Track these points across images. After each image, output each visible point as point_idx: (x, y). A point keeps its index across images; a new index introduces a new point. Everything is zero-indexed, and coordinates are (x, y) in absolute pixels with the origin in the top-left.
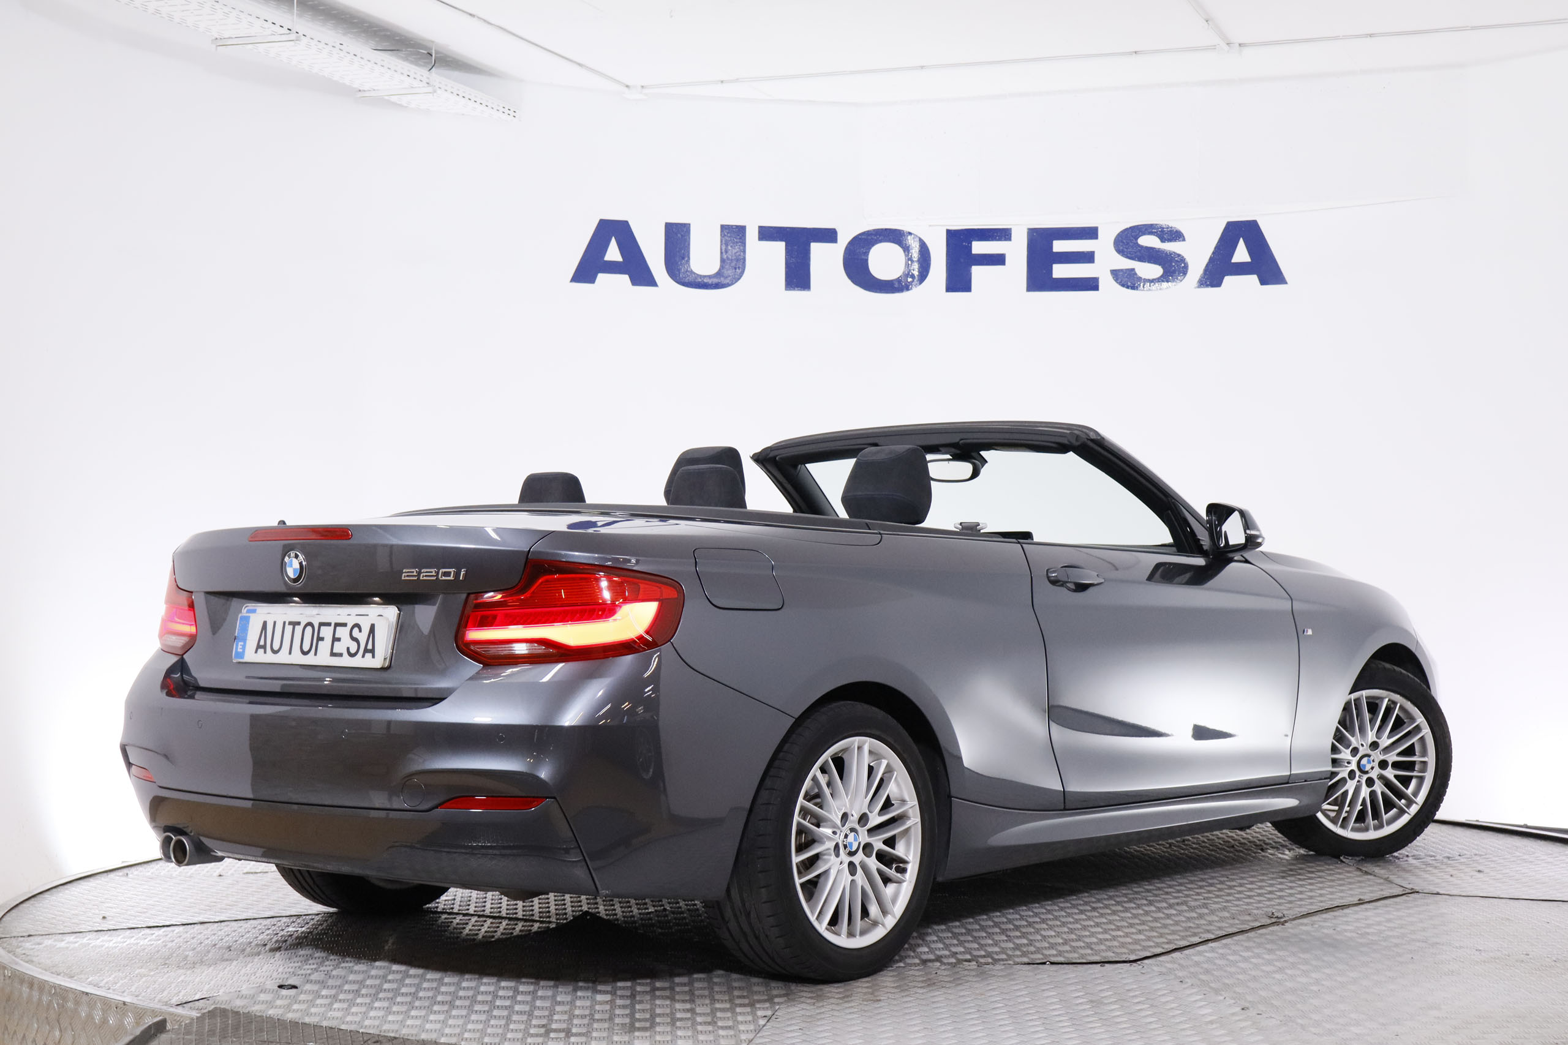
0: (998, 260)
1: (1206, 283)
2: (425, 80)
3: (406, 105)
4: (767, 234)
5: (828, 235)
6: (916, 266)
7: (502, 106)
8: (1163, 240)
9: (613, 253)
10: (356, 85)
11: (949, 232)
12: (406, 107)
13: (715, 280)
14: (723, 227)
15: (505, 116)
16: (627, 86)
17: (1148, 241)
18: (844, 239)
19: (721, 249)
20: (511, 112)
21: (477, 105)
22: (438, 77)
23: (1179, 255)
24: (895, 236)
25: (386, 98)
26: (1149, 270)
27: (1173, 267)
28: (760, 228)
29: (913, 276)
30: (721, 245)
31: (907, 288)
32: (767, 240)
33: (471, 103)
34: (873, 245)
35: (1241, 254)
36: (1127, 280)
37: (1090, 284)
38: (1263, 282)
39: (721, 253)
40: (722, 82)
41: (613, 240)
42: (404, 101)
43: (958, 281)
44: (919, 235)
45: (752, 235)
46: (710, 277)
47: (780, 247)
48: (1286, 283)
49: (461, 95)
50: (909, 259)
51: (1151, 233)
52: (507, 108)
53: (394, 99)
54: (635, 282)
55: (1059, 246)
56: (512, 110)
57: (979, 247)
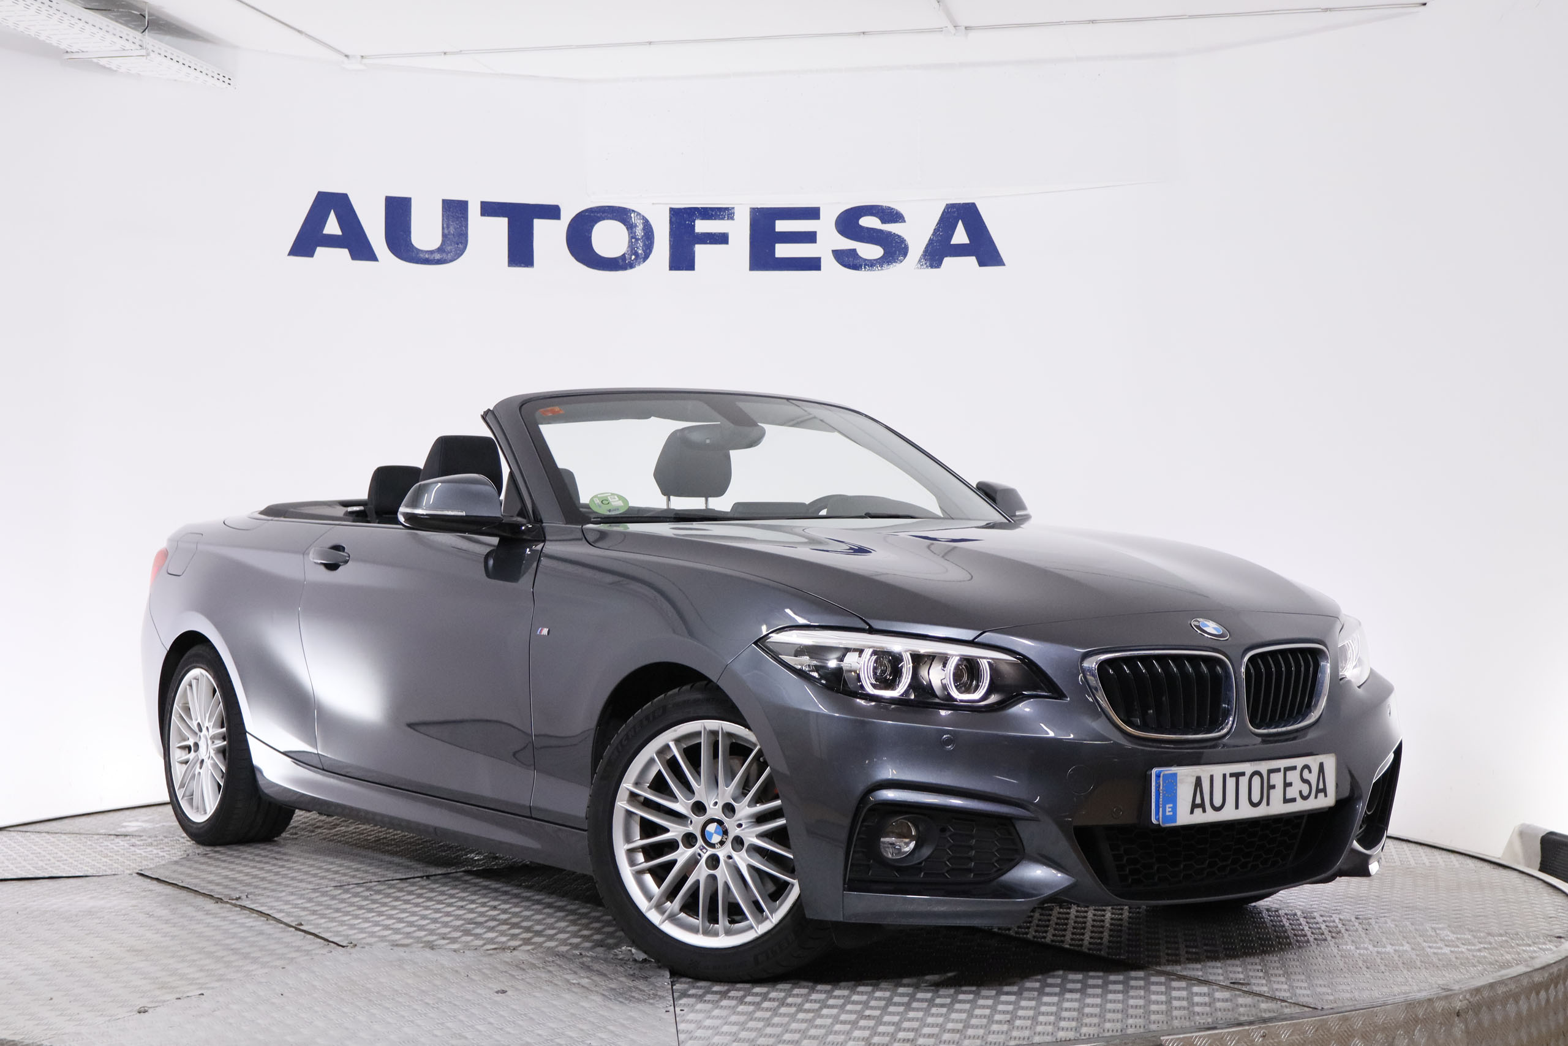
0: (721, 239)
1: (926, 264)
2: (138, 42)
3: (115, 69)
4: (490, 209)
5: (552, 212)
6: (640, 243)
7: (216, 72)
8: (884, 221)
9: (332, 227)
10: (64, 46)
11: (672, 210)
12: (116, 71)
13: (437, 256)
14: (444, 201)
15: (219, 84)
16: (347, 56)
17: (868, 222)
18: (567, 216)
19: (443, 225)
20: (226, 80)
21: (191, 71)
22: (150, 39)
23: (899, 236)
24: (620, 214)
25: (95, 60)
26: (870, 251)
27: (894, 249)
28: (483, 203)
29: (636, 254)
30: (443, 220)
31: (631, 266)
32: (488, 216)
33: (185, 68)
34: (596, 223)
35: (960, 236)
36: (848, 260)
37: (813, 264)
38: (982, 263)
39: (443, 228)
40: (445, 53)
41: (332, 213)
42: (114, 64)
43: (682, 260)
44: (642, 213)
45: (474, 211)
46: (431, 252)
47: (502, 223)
48: (1004, 265)
49: (175, 60)
50: (632, 238)
51: (872, 214)
52: (221, 75)
53: (103, 62)
54: (355, 256)
55: (782, 226)
56: (227, 77)
57: (702, 226)
